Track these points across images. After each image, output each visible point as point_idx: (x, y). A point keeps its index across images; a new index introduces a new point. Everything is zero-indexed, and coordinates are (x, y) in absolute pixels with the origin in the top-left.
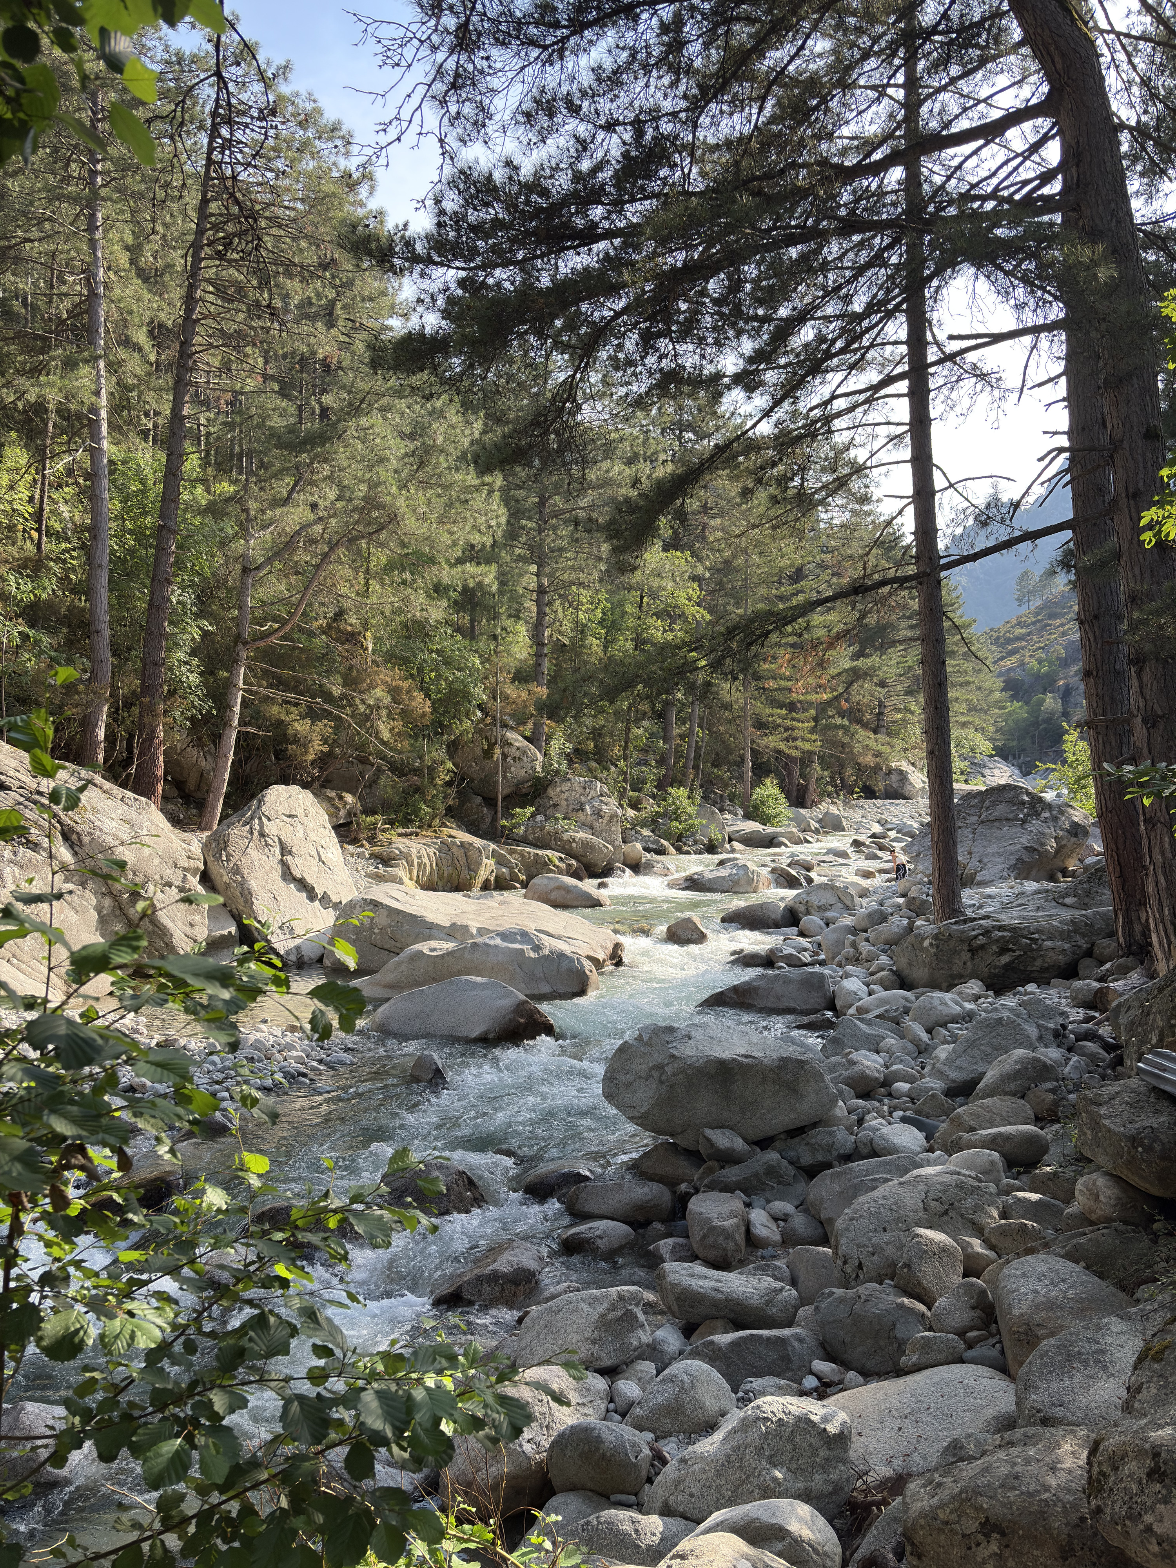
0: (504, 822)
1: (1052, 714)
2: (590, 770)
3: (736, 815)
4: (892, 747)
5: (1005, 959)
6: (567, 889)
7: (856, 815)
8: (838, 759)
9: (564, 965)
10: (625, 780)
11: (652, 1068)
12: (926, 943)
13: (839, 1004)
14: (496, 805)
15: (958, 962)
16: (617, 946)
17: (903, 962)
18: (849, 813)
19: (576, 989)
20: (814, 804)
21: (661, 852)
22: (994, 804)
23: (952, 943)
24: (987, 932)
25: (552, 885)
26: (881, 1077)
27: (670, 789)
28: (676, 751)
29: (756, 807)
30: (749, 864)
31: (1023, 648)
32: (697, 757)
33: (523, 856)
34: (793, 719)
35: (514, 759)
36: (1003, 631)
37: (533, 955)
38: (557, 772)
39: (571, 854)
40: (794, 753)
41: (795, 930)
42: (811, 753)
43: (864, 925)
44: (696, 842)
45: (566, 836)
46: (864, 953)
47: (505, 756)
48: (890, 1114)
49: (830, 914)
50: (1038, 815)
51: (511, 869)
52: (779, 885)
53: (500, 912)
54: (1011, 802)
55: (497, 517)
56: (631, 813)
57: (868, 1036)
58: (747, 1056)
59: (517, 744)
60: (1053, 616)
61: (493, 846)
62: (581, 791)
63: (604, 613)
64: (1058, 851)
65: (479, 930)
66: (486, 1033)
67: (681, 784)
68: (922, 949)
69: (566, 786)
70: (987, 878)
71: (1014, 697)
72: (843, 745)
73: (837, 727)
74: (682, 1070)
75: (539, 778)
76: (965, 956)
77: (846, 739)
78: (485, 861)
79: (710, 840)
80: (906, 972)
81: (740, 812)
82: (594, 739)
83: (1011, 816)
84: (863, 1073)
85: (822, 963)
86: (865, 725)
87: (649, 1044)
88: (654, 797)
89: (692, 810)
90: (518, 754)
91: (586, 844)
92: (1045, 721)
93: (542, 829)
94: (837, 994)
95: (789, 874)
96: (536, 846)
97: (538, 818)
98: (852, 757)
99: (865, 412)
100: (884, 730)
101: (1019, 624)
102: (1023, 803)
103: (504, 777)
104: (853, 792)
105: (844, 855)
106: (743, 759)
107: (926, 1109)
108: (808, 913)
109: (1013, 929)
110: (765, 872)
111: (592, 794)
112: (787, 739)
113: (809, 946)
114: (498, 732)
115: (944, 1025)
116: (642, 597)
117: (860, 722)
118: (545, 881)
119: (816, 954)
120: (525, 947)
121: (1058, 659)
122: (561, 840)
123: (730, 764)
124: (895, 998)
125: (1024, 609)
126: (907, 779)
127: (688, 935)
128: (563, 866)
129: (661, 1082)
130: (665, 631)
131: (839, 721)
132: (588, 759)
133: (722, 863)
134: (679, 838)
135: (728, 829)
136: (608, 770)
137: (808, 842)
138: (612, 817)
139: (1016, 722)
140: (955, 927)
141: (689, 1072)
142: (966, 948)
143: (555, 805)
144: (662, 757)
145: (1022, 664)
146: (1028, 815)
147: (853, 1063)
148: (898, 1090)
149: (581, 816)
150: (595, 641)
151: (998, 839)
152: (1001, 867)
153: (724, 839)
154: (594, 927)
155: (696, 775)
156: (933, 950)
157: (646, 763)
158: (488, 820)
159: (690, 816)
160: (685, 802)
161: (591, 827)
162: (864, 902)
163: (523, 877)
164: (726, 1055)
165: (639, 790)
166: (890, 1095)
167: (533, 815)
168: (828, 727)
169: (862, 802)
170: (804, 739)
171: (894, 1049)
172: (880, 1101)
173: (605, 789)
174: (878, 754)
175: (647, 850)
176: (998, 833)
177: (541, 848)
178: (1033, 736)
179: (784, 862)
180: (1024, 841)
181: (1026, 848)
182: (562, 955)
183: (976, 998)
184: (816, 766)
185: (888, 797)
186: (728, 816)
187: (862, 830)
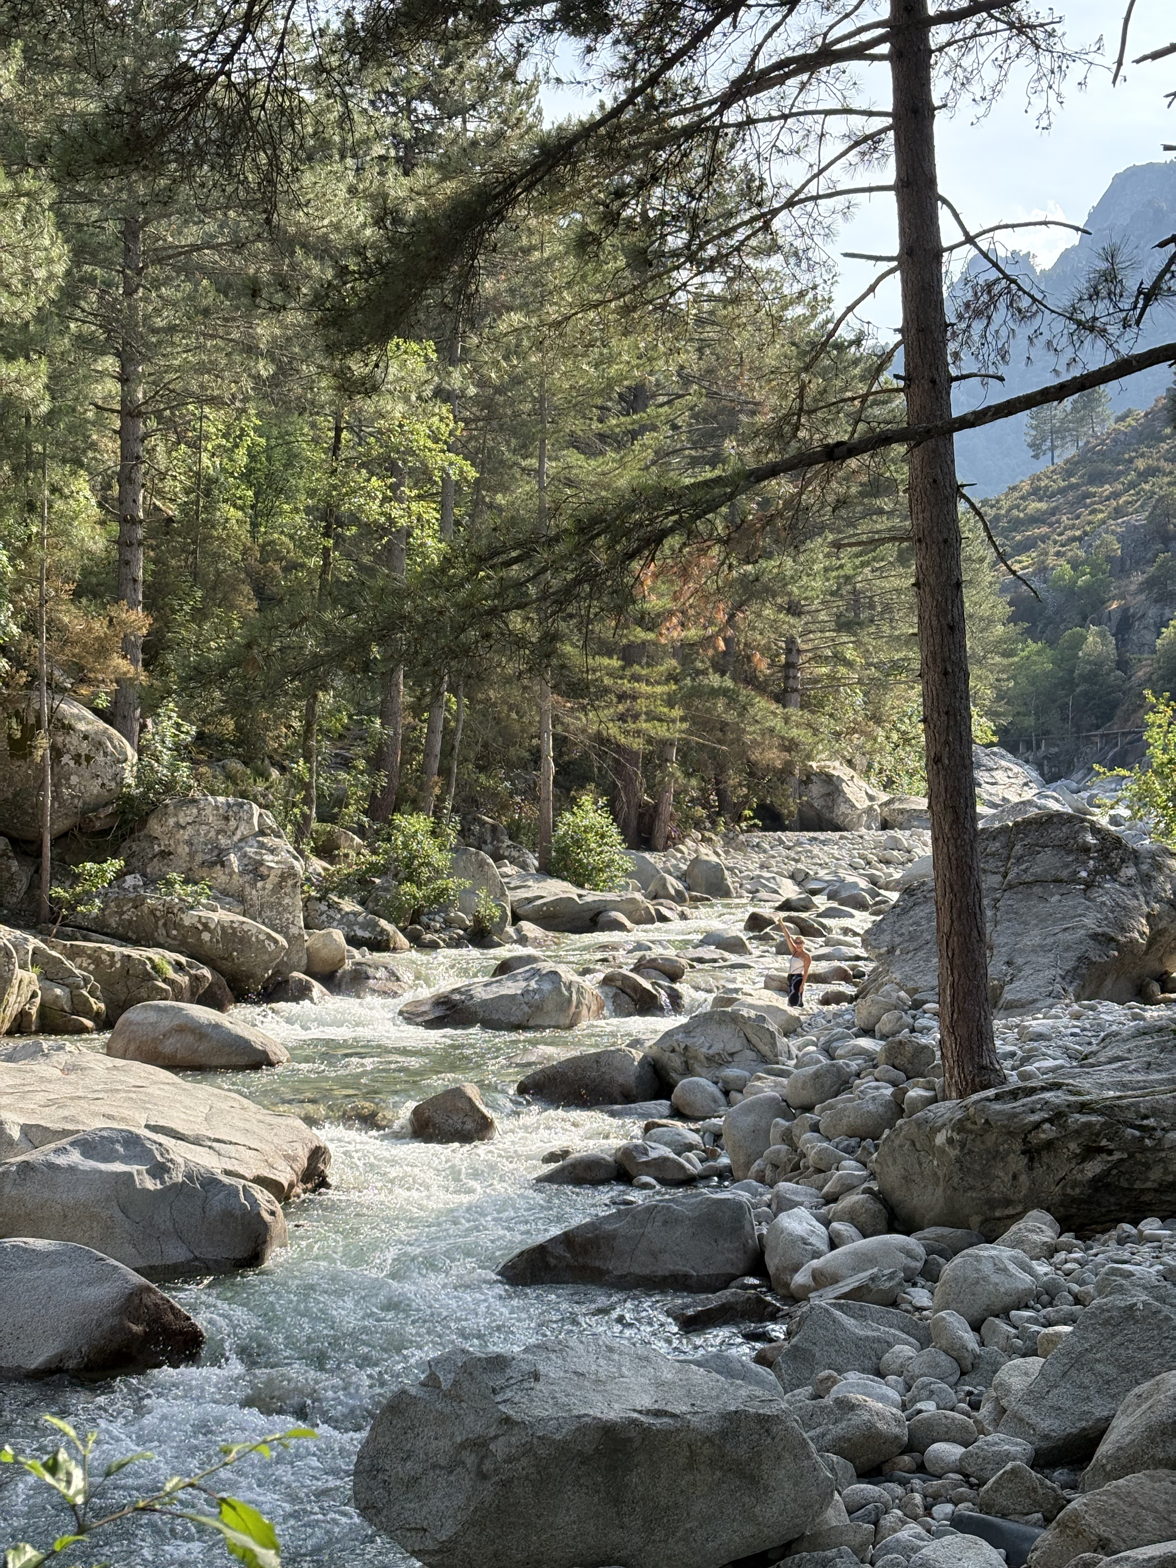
0: (59, 891)
1: (1099, 664)
2: (230, 777)
3: (524, 866)
4: (816, 732)
5: (1093, 1168)
6: (198, 1031)
7: (750, 863)
8: (714, 754)
9: (217, 1203)
10: (306, 801)
11: (462, 1446)
12: (940, 1139)
13: (772, 1263)
14: (39, 854)
15: (1002, 1175)
16: (317, 1154)
17: (893, 1175)
18: (737, 860)
19: (239, 1253)
20: (671, 842)
21: (380, 944)
22: (1032, 850)
23: (991, 1139)
24: (1058, 1116)
25: (166, 1023)
26: (903, 1433)
27: (398, 818)
28: (406, 740)
29: (564, 852)
30: (562, 969)
31: (1044, 538)
32: (447, 752)
33: (97, 961)
34: (636, 678)
35: (77, 758)
36: (1005, 504)
37: (151, 1184)
38: (169, 787)
39: (199, 955)
40: (637, 744)
41: (663, 1106)
42: (666, 744)
43: (806, 1096)
44: (448, 924)
45: (189, 918)
46: (812, 1155)
47: (57, 752)
48: (928, 1510)
49: (732, 1072)
50: (1113, 872)
51: (73, 988)
52: (620, 1011)
53: (68, 1090)
54: (1063, 847)
55: (50, 261)
56: (318, 865)
57: (859, 1342)
58: (658, 1413)
59: (82, 726)
60: (1097, 478)
61: (33, 942)
62: (218, 824)
63: (252, 457)
64: (1152, 941)
65: (26, 1130)
66: (61, 1358)
67: (416, 807)
68: (931, 1149)
69: (187, 815)
70: (1023, 996)
71: (1030, 633)
72: (724, 726)
73: (715, 693)
74: (527, 1450)
75: (129, 798)
76: (1018, 1162)
77: (731, 717)
78: (19, 973)
79: (478, 920)
80: (899, 1195)
81: (533, 861)
82: (233, 712)
83: (1064, 874)
84: (870, 1425)
85: (725, 1174)
86: (761, 688)
87: (454, 1396)
88: (361, 831)
89: (440, 859)
90: (85, 748)
91: (230, 934)
92: (1085, 678)
93: (138, 903)
94: (769, 1243)
95: (637, 987)
96: (124, 939)
97: (130, 881)
98: (742, 752)
99: (803, 86)
100: (796, 697)
101: (1037, 493)
102: (1086, 849)
103: (57, 796)
104: (739, 818)
105: (735, 946)
106: (537, 756)
107: (1002, 1501)
108: (688, 1071)
109: (1108, 1109)
110: (590, 983)
111: (243, 830)
112: (622, 718)
113: (695, 1138)
114: (44, 702)
115: (1004, 1313)
116: (338, 430)
117: (751, 680)
118: (152, 1017)
119: (711, 1155)
120: (133, 1168)
121: (1109, 559)
122: (178, 926)
123: (510, 765)
124: (887, 1250)
125: (1043, 465)
126: (841, 792)
127: (456, 1121)
128: (183, 980)
129: (483, 1476)
130: (385, 499)
131: (715, 680)
132: (225, 755)
133: (505, 968)
134: (415, 918)
135: (512, 896)
136: (266, 776)
137: (663, 919)
138: (283, 877)
139: (1033, 680)
140: (997, 1106)
141: (542, 1452)
142: (1018, 1146)
143: (165, 855)
144: (379, 751)
145: (1042, 569)
146: (1096, 872)
147: (846, 1406)
148: (938, 1459)
149: (220, 876)
150: (234, 514)
151: (1042, 920)
152: (1049, 973)
153: (504, 917)
154: (263, 1114)
155: (446, 789)
156: (953, 1153)
157: (346, 764)
158: (22, 885)
159: (437, 871)
160: (429, 845)
161: (241, 899)
162: (793, 1044)
163: (98, 1005)
164: (614, 1413)
165: (332, 819)
166: (921, 1468)
167: (120, 875)
168: (697, 692)
169: (756, 837)
170: (652, 717)
171: (915, 1368)
172: (903, 1483)
173: (270, 821)
174: (790, 746)
175: (353, 941)
176: (1042, 908)
177: (136, 943)
178: (1063, 707)
179: (625, 963)
180: (1090, 922)
181: (1095, 937)
182: (210, 1182)
183: (1051, 1251)
184: (673, 767)
185: (805, 825)
186: (510, 869)
187: (763, 894)
